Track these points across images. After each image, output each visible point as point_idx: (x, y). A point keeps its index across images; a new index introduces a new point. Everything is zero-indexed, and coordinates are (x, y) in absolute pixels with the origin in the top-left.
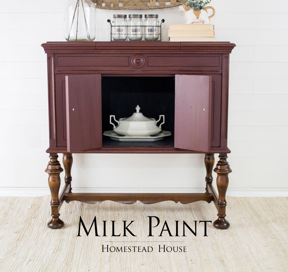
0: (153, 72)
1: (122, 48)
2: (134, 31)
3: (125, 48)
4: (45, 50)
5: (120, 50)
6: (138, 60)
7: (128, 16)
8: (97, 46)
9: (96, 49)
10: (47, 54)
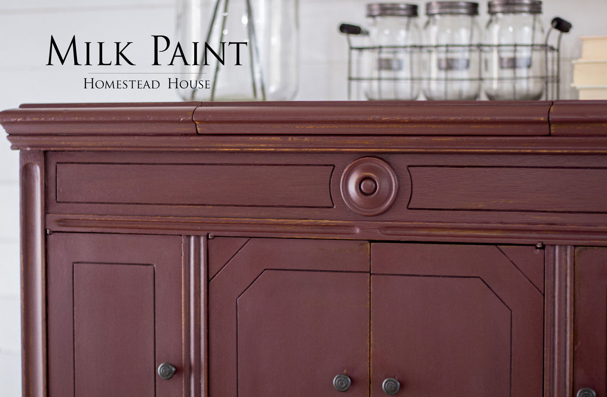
0: (434, 232)
1: (298, 129)
2: (444, 64)
3: (310, 128)
4: (11, 135)
5: (290, 138)
6: (369, 183)
7: (422, 11)
8: (201, 122)
9: (198, 134)
10: (18, 151)
